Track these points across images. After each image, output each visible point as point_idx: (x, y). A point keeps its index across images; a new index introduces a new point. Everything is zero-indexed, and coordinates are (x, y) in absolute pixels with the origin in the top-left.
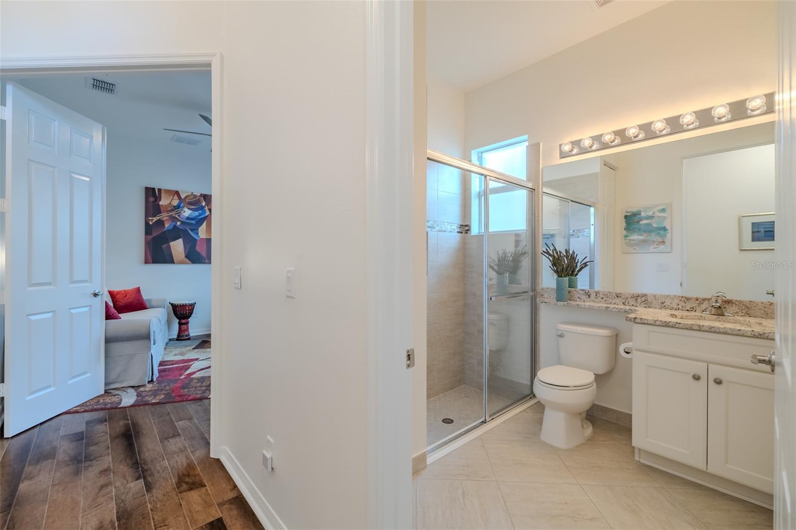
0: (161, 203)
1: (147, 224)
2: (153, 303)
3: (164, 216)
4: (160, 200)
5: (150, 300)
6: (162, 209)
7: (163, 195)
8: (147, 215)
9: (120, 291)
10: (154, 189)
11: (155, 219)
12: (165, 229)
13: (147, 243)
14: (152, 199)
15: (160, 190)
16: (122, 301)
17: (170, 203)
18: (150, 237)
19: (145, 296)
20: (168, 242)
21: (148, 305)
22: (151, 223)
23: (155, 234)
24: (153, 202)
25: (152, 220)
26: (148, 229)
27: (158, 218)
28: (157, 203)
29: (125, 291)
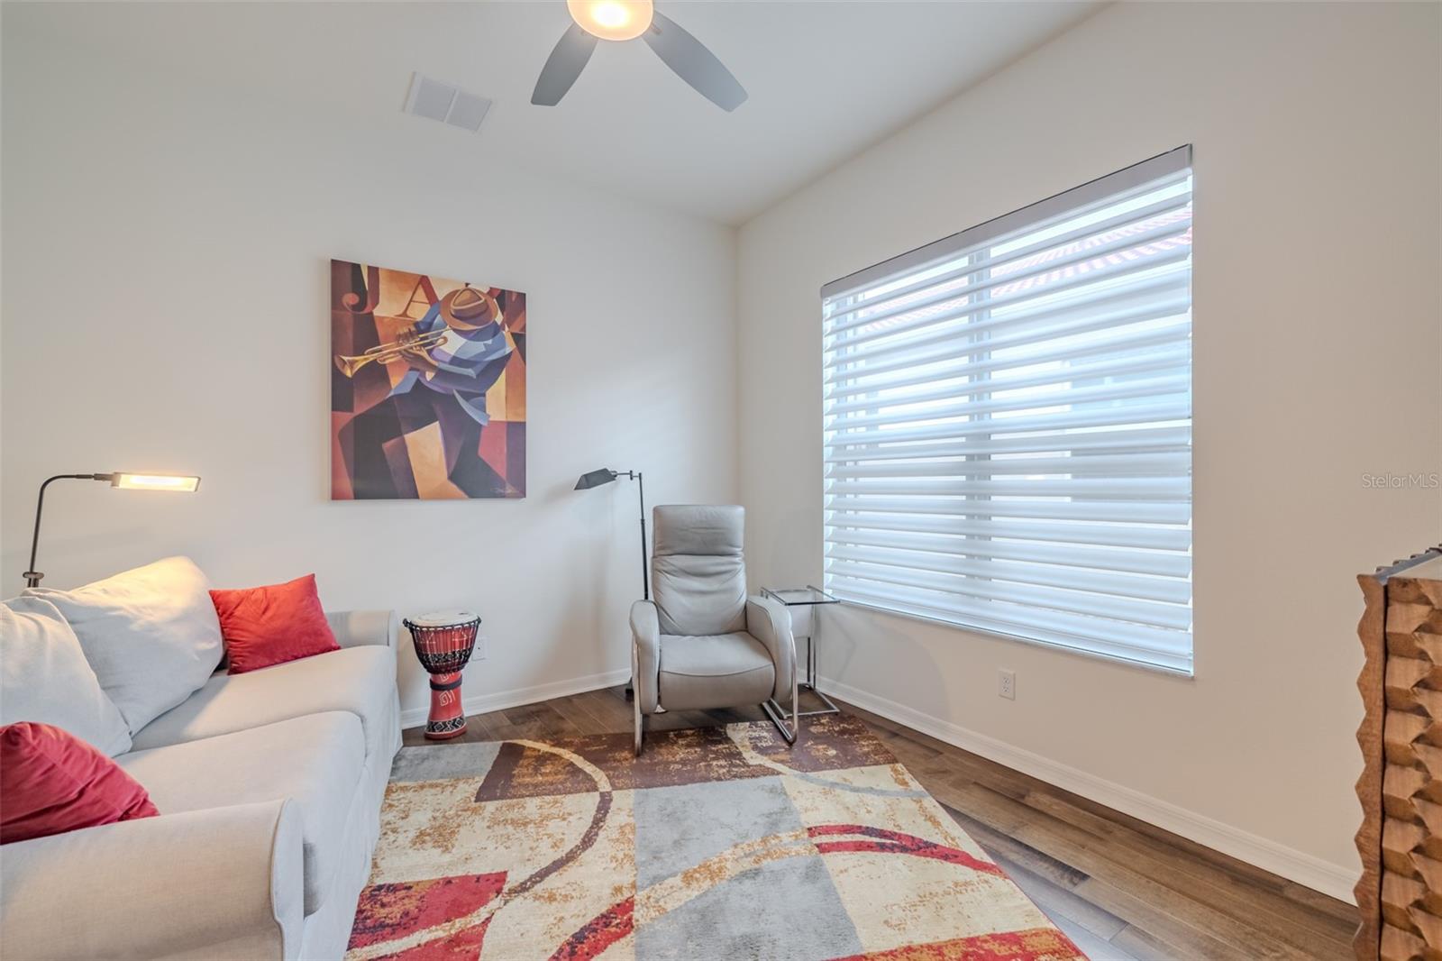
0: (377, 312)
1: (337, 374)
2: (356, 628)
3: (388, 353)
4: (376, 303)
5: (344, 618)
6: (381, 332)
7: (383, 287)
8: (336, 350)
9: (250, 593)
10: (356, 268)
11: (361, 361)
12: (392, 394)
13: (340, 437)
14: (350, 299)
15: (374, 271)
16: (253, 627)
17: (404, 314)
18: (346, 417)
19: (330, 603)
20: (399, 433)
21: (337, 635)
22: (349, 373)
23: (360, 408)
24: (354, 307)
25: (352, 364)
26: (342, 391)
27: (371, 358)
28: (366, 311)
29: (265, 589)
